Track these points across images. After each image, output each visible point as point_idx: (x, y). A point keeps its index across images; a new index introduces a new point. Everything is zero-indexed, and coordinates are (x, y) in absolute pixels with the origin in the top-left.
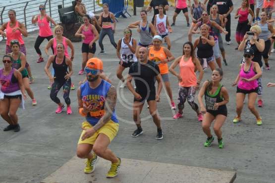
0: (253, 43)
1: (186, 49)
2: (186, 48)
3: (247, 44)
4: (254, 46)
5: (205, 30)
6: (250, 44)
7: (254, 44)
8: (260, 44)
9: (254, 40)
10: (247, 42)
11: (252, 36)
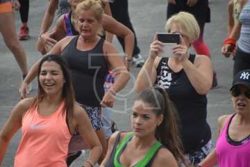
0: (177, 69)
1: (48, 77)
2: (45, 73)
3: (159, 70)
4: (180, 76)
5: (90, 21)
6: (169, 70)
7: (182, 72)
8: (199, 70)
9: (179, 58)
10: (160, 64)
11: (175, 45)
